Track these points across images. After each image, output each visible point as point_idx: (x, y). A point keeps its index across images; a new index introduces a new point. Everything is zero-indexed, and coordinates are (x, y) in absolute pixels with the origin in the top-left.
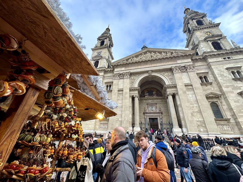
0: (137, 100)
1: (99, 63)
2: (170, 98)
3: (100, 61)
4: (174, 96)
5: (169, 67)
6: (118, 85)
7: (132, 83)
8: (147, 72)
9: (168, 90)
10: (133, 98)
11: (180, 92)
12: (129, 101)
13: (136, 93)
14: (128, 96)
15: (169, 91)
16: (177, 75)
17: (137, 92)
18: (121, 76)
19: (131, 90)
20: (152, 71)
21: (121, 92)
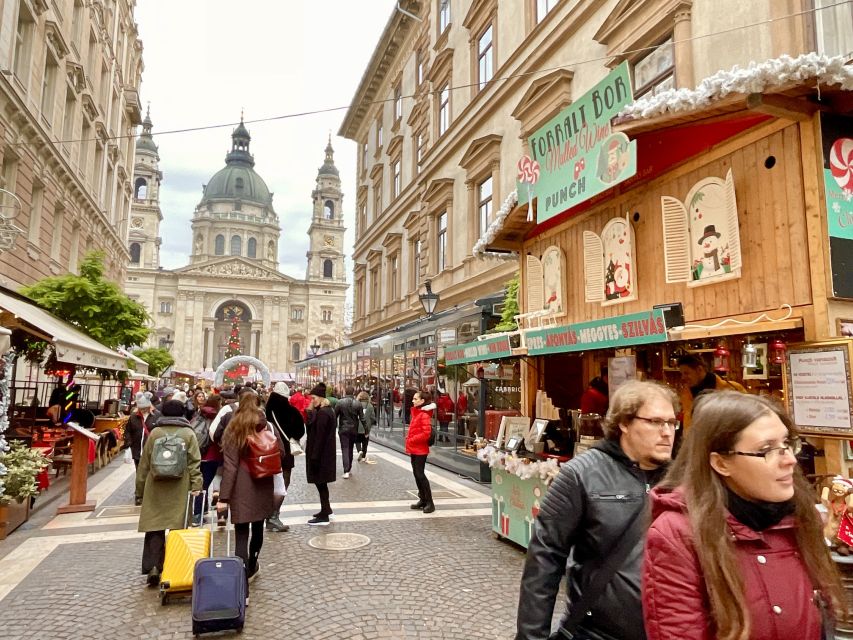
0: (211, 335)
1: (142, 252)
2: (253, 337)
3: (143, 246)
4: (258, 333)
5: (260, 293)
6: (185, 310)
7: (206, 309)
8: (231, 295)
9: (253, 326)
10: (206, 331)
11: (265, 331)
12: (200, 336)
13: (211, 326)
14: (200, 329)
15: (254, 328)
16: (267, 308)
17: (213, 324)
18: (190, 295)
19: (204, 320)
20: (238, 295)
21: (189, 322)
